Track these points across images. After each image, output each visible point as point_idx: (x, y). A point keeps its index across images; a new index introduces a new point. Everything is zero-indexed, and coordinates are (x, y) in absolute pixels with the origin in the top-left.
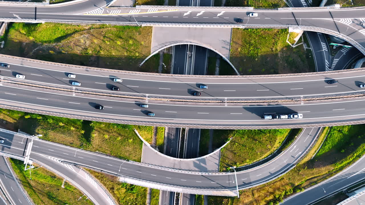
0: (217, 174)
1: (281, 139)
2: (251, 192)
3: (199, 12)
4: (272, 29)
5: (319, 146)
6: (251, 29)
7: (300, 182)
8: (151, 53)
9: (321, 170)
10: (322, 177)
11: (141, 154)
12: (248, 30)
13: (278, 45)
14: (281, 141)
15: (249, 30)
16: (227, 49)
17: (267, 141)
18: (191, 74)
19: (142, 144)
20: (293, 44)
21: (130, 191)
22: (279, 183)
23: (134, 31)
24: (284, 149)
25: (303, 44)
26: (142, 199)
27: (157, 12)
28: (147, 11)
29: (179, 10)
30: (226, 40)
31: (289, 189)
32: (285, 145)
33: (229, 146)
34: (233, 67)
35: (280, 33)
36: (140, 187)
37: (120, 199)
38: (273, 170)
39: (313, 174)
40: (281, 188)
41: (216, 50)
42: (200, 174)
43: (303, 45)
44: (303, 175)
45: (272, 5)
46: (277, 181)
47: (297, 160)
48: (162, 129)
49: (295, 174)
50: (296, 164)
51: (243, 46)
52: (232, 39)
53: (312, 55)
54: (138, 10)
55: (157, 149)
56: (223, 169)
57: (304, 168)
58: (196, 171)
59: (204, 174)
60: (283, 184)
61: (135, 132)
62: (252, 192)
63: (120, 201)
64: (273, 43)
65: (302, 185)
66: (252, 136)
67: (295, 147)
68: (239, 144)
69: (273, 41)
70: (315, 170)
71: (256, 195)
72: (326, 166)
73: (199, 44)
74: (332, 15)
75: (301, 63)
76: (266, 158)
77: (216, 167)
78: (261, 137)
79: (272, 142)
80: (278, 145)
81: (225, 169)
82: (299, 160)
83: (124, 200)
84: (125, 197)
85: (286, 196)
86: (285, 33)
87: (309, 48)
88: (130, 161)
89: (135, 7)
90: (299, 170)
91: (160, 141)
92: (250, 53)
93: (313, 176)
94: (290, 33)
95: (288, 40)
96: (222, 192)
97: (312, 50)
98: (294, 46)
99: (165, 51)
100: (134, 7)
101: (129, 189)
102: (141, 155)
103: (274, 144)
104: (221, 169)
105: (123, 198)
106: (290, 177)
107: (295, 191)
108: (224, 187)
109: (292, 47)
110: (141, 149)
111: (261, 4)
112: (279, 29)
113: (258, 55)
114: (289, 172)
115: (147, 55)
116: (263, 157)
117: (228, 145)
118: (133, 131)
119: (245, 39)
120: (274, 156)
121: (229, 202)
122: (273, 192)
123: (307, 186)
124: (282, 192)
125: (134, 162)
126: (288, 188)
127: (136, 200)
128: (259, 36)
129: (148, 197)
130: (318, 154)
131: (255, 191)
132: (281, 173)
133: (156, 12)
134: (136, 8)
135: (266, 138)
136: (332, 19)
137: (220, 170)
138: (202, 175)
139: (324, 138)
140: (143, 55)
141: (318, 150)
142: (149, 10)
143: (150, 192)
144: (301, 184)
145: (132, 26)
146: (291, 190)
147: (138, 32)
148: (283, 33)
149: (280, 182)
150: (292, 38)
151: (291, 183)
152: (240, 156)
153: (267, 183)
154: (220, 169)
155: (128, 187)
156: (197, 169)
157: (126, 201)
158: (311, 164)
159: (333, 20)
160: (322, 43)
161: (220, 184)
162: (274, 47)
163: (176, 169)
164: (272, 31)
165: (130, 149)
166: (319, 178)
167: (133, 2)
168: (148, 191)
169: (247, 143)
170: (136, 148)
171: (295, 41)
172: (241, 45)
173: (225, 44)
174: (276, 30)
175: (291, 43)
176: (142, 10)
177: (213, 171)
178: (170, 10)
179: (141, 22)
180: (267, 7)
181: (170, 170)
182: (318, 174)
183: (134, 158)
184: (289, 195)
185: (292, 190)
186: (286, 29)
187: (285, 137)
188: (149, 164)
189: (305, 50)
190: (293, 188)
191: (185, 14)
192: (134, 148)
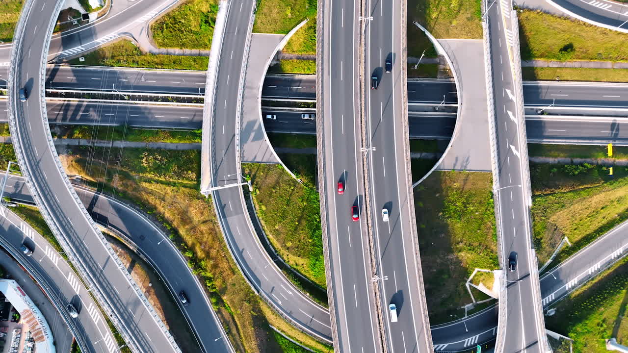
0: (238, 160)
1: (303, 267)
2: (210, 218)
3: (514, 115)
4: (497, 240)
5: (292, 338)
6: (493, 205)
7: (229, 304)
8: (438, 39)
9: (252, 340)
10: (239, 343)
11: (267, 33)
12: (491, 198)
13: (469, 253)
14: (299, 268)
15: (492, 200)
16: (455, 165)
17: (299, 242)
18: (410, 112)
19: (283, 33)
20: (471, 282)
21: (204, 20)
22: (226, 266)
23: (473, 10)
24: (286, 273)
25: (472, 302)
26: (190, 42)
27: (508, 45)
28: (507, 29)
29: (515, 81)
30: (469, 162)
31: (216, 285)
32: (292, 274)
33: (286, 178)
34: (425, 178)
35: (491, 254)
36: (210, 37)
37: (190, 5)
38: (249, 255)
39: (244, 326)
40: (218, 270)
41: (452, 146)
42: (237, 131)
43: (471, 304)
44: (241, 308)
45: (539, 238)
46: (228, 263)
47: (267, 298)
48: (309, 69)
49: (242, 294)
50: (260, 295)
51: (461, 192)
52: (473, 173)
53: (454, 319)
54: (508, 13)
55: (275, 62)
56: (247, 169)
57: (253, 310)
58: (241, 126)
59: (237, 137)
60: (225, 274)
61: (302, 20)
62: (209, 220)
63: (186, 5)
64: (471, 244)
65: (223, 308)
66: (305, 216)
67: (290, 293)
68: (291, 195)
69: (477, 244)
70: (250, 330)
71: (203, 228)
72: (259, 349)
73: (459, 118)
74: (532, 346)
75: (439, 300)
76: (268, 242)
77: (249, 157)
78: (304, 232)
79: (296, 250)
80: (292, 262)
81: (247, 172)
82: (268, 300)
83: (188, 12)
84: (194, 12)
85: (203, 280)
86: (491, 264)
87: (466, 314)
88: (254, 15)
89: (514, 10)
90: (249, 302)
91: (287, 67)
92: (451, 205)
93: (239, 327)
94: (493, 274)
95: (479, 271)
96: (208, 168)
97: (463, 318)
98: (467, 285)
99: (441, 67)
100: (514, 7)
101: (208, 17)
102: (264, 33)
103: (294, 255)
104: (247, 166)
105: (192, 9)
106: (237, 286)
107: (211, 295)
108: (216, 172)
109: (466, 281)
110: (275, 31)
111: (538, 220)
112: (496, 253)
113: (448, 218)
114: (245, 284)
115: (433, 32)
116: (271, 237)
117: (288, 175)
118: (305, 18)
119: (475, 195)
120: (274, 255)
121: (190, 181)
122: (209, 256)
123: (222, 317)
124: (210, 273)
125: (253, 22)
126: (218, 283)
127: (188, 32)
128: (482, 219)
129: (195, 51)
130: (279, 337)
131: (211, 226)
132: (243, 270)
133: (507, 43)
134: (512, 12)
135: (304, 239)
136: (525, 347)
137: (244, 165)
138: (234, 135)
139: (308, 346)
140: (432, 26)
141: (287, 337)
142: (509, 31)
143: (202, 54)
144: (224, 306)
145: (482, 6)
146: (215, 288)
147: (471, 16)
148: (491, 261)
149: (227, 268)
150: (483, 277)
151: (226, 288)
152: (270, 197)
153: (225, 246)
154: (247, 164)
155: (210, 15)
156: (244, 126)
157: (186, 15)
158: (261, 323)
159: (522, 348)
160: (478, 336)
161: (221, 165)
162: (465, 246)
163: (243, 92)
164: (492, 240)
165: (275, 14)
166: (237, 337)
167: (522, 5)
168: (203, 51)
169: (294, 207)
170: (276, 23)
171: (477, 284)
172: (463, 189)
173: (463, 162)
174: (494, 248)
175: (474, 277)
176: (509, 20)
177: (243, 154)
178: (514, 65)
179: (489, 20)
180: (534, 229)
181: (241, 81)
182: (245, 336)
183: (259, 21)
184: (205, 286)
185: (214, 290)
186: (498, 265)
187: (306, 274)
188: (250, 46)
189: (462, 307)
190: (218, 292)
191: (508, 91)
192: (277, 21)
